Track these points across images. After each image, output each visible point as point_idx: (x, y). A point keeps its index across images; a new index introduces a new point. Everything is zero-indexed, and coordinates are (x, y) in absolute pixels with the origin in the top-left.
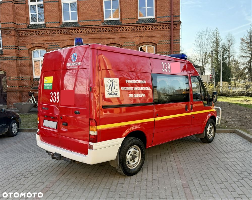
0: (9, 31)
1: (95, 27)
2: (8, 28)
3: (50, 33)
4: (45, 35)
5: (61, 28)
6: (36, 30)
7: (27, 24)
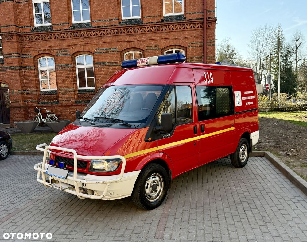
0: (10, 36)
1: (110, 28)
2: (9, 32)
3: (57, 38)
4: (52, 39)
5: (71, 30)
6: (42, 33)
7: (31, 27)
